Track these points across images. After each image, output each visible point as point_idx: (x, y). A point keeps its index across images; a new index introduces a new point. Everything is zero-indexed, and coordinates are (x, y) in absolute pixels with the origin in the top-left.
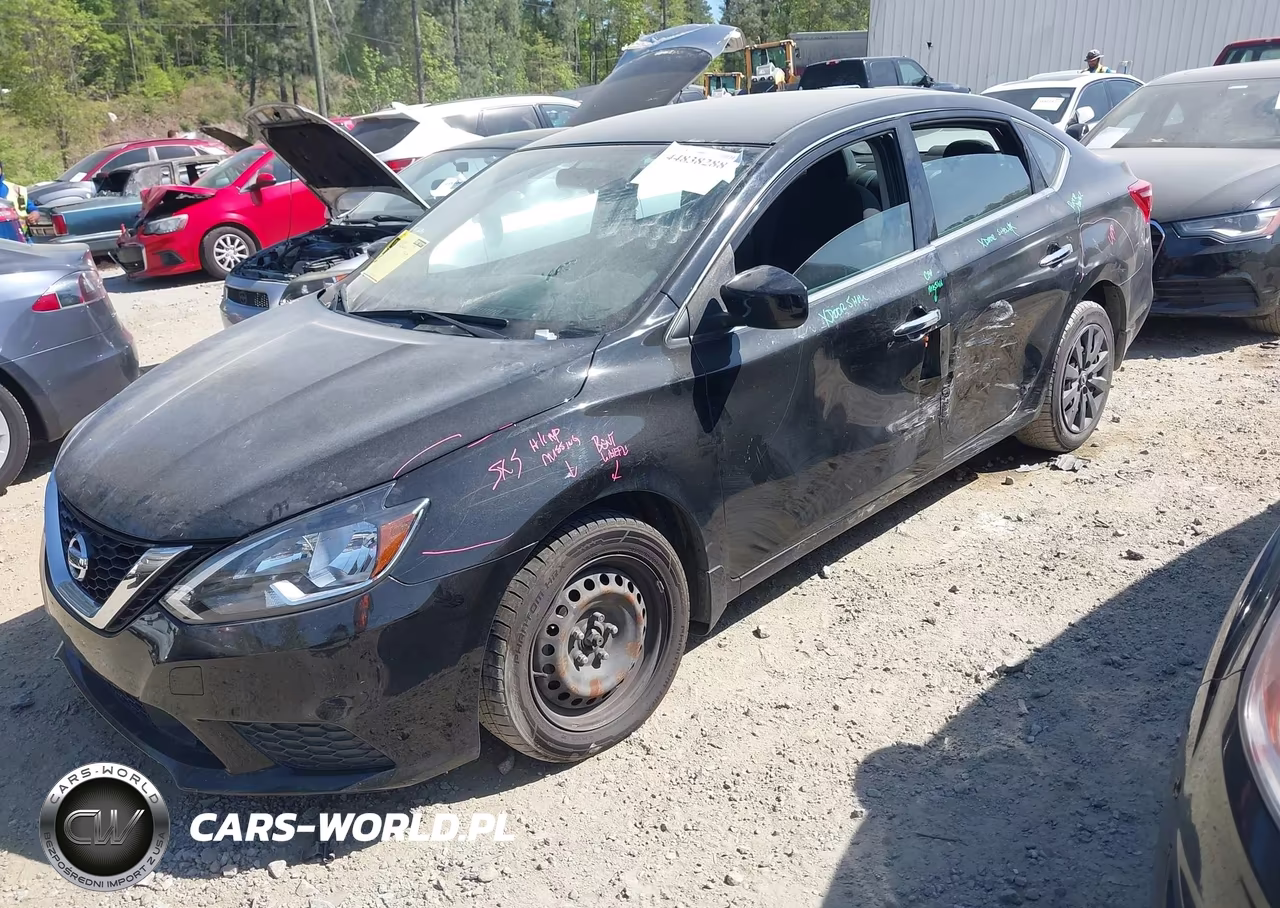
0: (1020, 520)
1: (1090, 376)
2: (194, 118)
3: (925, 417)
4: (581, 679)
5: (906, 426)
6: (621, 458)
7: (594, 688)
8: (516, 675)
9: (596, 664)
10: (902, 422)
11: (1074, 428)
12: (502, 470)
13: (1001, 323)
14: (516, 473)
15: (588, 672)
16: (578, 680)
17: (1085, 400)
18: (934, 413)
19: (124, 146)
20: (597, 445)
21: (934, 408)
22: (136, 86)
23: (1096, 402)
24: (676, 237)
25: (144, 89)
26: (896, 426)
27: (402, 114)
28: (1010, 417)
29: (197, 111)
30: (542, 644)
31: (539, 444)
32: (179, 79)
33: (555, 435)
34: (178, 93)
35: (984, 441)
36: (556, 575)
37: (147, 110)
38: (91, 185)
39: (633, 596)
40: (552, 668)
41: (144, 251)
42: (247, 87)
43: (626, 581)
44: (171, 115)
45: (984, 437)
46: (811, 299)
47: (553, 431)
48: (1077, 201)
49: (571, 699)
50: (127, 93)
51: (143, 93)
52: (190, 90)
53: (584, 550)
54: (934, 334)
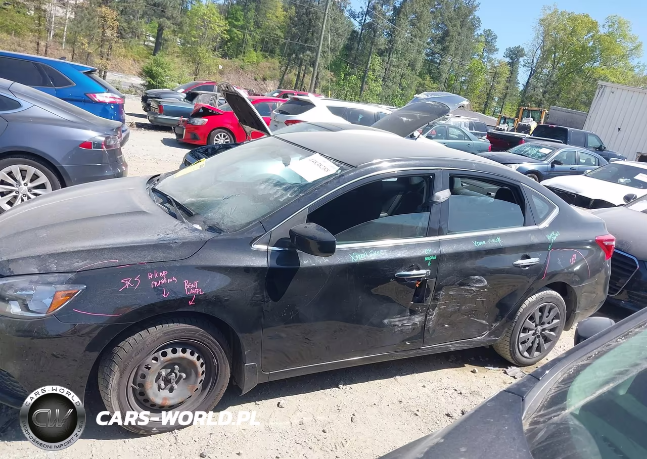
0: (461, 393)
1: (544, 330)
2: (261, 76)
3: (412, 322)
4: (158, 396)
5: (397, 323)
6: (198, 295)
7: (165, 401)
8: (119, 384)
9: (171, 390)
10: (396, 320)
11: (526, 354)
12: (128, 283)
13: (476, 287)
14: (135, 286)
15: (165, 393)
16: (156, 396)
17: (537, 341)
18: (420, 322)
19: (205, 82)
20: (186, 285)
21: (420, 319)
22: (241, 56)
23: (546, 346)
24: (284, 198)
25: (244, 58)
26: (391, 322)
27: (309, 100)
28: (481, 337)
29: (263, 73)
30: (140, 373)
31: (153, 276)
32: (261, 57)
33: (164, 274)
34: (258, 63)
35: (459, 345)
36: (154, 341)
37: (242, 68)
38: (185, 95)
39: (198, 363)
40: (142, 385)
41: (185, 130)
42: (283, 68)
43: (196, 355)
44: (252, 72)
45: (460, 343)
46: (337, 247)
47: (164, 272)
48: (554, 236)
49: (150, 403)
50: (237, 57)
51: (243, 59)
52: (264, 63)
53: (173, 334)
54: (423, 282)
